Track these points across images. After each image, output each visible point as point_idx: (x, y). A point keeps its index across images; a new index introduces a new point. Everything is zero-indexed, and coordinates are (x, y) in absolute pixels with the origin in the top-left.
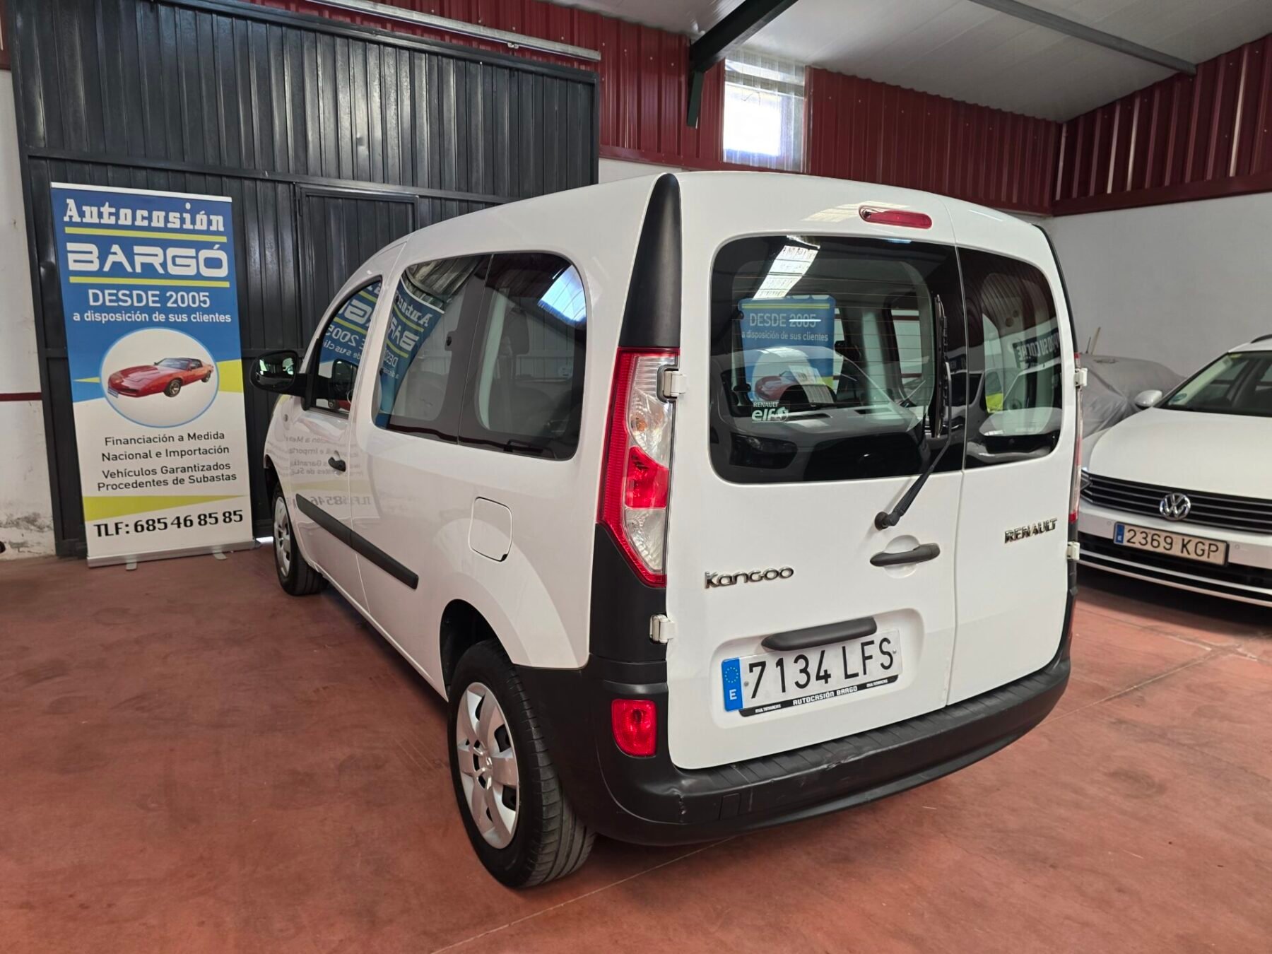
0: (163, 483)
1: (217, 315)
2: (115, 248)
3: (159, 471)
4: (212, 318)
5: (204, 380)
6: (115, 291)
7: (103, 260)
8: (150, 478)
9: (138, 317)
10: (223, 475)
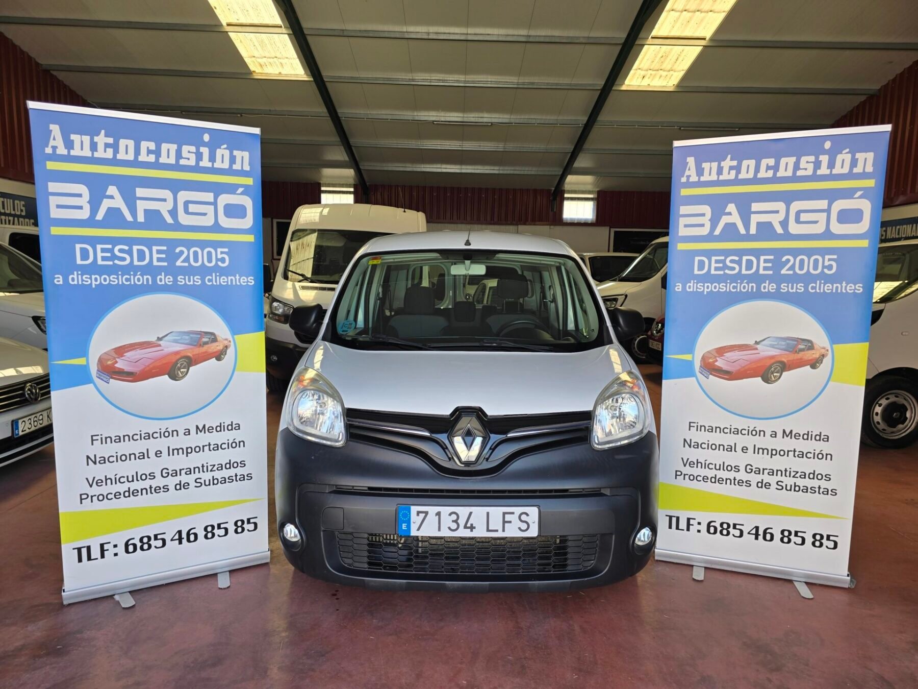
0: (745, 484)
1: (844, 284)
2: (731, 208)
3: (742, 469)
4: (837, 288)
5: (814, 367)
6: (723, 258)
7: (714, 222)
8: (731, 475)
9: (744, 287)
10: (819, 488)
